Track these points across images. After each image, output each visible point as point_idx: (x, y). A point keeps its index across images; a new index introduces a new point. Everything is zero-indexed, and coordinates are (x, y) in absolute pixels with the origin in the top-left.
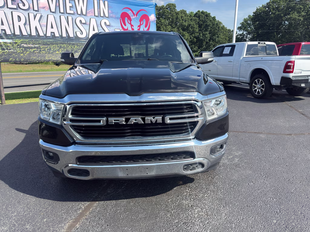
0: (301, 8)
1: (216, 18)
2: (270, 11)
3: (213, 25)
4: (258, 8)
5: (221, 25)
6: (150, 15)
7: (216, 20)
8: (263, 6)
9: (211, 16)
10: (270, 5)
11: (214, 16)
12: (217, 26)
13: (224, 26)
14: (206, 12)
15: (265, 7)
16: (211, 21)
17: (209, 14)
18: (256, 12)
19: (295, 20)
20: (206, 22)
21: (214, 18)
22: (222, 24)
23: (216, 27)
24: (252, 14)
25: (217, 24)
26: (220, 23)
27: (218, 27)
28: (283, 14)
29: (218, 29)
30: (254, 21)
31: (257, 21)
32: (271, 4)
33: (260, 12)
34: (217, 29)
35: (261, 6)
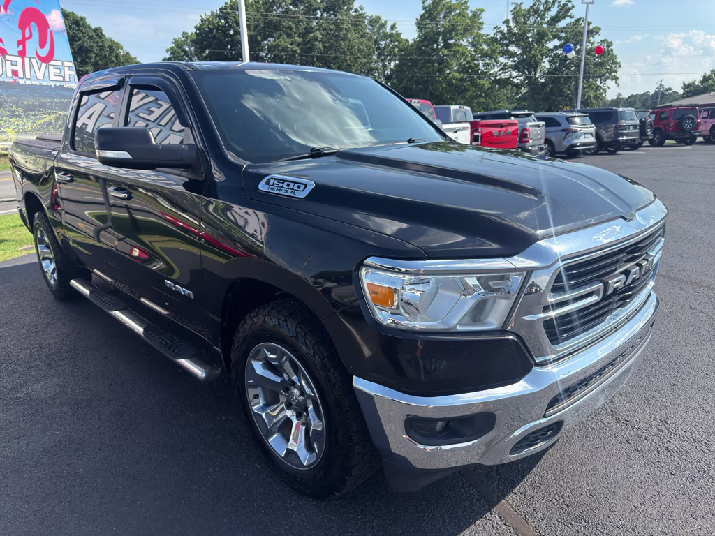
0: (290, 28)
1: (104, 33)
2: (230, 27)
3: (102, 48)
4: (204, 17)
5: (120, 50)
6: (49, 12)
7: (104, 36)
8: (212, 13)
9: (90, 27)
10: (229, 13)
11: (97, 26)
12: (113, 52)
13: (128, 53)
14: (73, 13)
15: (218, 16)
16: (91, 38)
17: (82, 19)
18: (201, 25)
19: (287, 51)
20: (80, 40)
21: (98, 31)
22: (122, 48)
23: (110, 55)
24: (191, 30)
25: (110, 47)
26: (118, 46)
27: (114, 54)
28: (260, 35)
29: (117, 60)
30: (201, 48)
31: (206, 47)
32: (229, 11)
33: (209, 28)
34: (113, 62)
35: (209, 14)
